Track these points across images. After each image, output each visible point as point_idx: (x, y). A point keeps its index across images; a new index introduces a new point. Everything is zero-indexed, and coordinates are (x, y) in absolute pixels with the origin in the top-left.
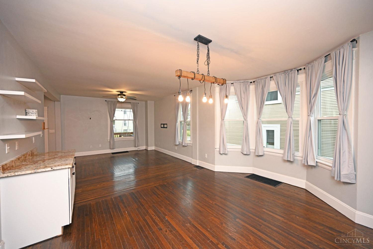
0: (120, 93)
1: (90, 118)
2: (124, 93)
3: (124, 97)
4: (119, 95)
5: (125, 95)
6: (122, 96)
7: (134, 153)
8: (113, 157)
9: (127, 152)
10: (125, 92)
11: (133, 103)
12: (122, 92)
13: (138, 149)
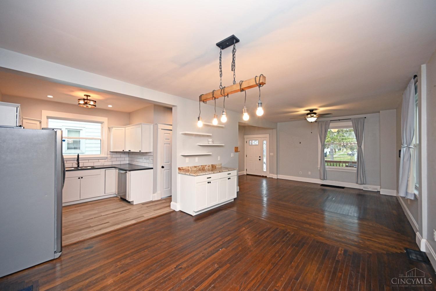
0: (309, 112)
1: (300, 143)
2: (314, 111)
3: (315, 116)
4: (308, 114)
5: (315, 114)
6: (312, 115)
7: (357, 192)
8: (323, 190)
9: (343, 188)
10: (316, 109)
11: (355, 119)
12: (311, 111)
13: (364, 188)
